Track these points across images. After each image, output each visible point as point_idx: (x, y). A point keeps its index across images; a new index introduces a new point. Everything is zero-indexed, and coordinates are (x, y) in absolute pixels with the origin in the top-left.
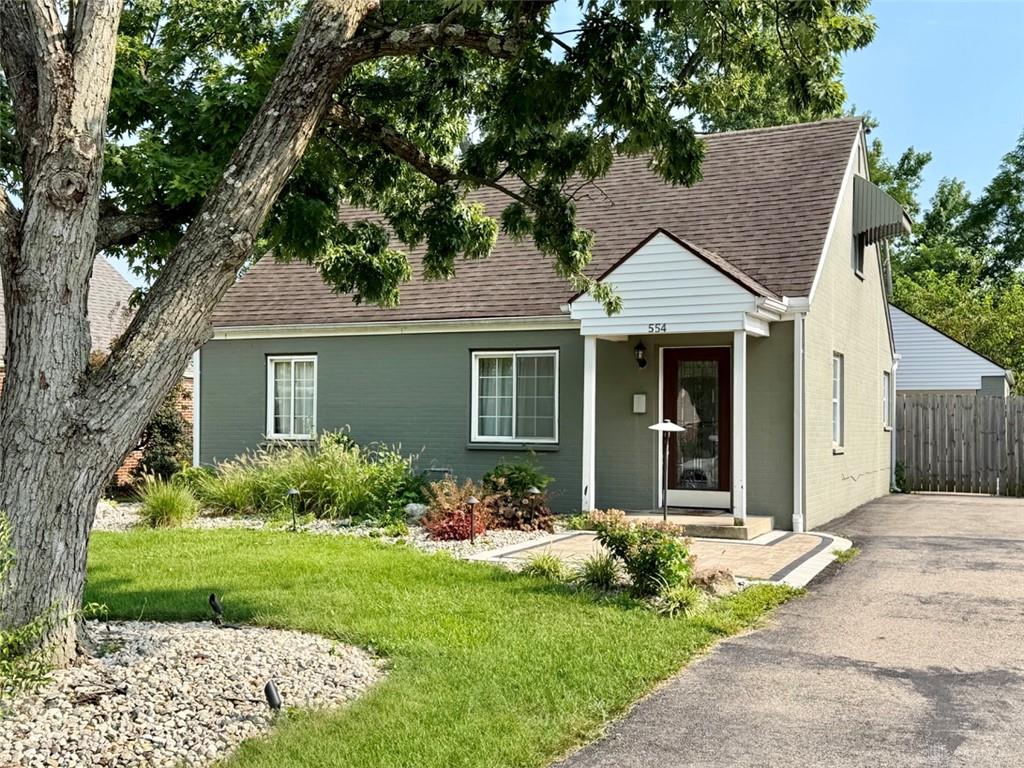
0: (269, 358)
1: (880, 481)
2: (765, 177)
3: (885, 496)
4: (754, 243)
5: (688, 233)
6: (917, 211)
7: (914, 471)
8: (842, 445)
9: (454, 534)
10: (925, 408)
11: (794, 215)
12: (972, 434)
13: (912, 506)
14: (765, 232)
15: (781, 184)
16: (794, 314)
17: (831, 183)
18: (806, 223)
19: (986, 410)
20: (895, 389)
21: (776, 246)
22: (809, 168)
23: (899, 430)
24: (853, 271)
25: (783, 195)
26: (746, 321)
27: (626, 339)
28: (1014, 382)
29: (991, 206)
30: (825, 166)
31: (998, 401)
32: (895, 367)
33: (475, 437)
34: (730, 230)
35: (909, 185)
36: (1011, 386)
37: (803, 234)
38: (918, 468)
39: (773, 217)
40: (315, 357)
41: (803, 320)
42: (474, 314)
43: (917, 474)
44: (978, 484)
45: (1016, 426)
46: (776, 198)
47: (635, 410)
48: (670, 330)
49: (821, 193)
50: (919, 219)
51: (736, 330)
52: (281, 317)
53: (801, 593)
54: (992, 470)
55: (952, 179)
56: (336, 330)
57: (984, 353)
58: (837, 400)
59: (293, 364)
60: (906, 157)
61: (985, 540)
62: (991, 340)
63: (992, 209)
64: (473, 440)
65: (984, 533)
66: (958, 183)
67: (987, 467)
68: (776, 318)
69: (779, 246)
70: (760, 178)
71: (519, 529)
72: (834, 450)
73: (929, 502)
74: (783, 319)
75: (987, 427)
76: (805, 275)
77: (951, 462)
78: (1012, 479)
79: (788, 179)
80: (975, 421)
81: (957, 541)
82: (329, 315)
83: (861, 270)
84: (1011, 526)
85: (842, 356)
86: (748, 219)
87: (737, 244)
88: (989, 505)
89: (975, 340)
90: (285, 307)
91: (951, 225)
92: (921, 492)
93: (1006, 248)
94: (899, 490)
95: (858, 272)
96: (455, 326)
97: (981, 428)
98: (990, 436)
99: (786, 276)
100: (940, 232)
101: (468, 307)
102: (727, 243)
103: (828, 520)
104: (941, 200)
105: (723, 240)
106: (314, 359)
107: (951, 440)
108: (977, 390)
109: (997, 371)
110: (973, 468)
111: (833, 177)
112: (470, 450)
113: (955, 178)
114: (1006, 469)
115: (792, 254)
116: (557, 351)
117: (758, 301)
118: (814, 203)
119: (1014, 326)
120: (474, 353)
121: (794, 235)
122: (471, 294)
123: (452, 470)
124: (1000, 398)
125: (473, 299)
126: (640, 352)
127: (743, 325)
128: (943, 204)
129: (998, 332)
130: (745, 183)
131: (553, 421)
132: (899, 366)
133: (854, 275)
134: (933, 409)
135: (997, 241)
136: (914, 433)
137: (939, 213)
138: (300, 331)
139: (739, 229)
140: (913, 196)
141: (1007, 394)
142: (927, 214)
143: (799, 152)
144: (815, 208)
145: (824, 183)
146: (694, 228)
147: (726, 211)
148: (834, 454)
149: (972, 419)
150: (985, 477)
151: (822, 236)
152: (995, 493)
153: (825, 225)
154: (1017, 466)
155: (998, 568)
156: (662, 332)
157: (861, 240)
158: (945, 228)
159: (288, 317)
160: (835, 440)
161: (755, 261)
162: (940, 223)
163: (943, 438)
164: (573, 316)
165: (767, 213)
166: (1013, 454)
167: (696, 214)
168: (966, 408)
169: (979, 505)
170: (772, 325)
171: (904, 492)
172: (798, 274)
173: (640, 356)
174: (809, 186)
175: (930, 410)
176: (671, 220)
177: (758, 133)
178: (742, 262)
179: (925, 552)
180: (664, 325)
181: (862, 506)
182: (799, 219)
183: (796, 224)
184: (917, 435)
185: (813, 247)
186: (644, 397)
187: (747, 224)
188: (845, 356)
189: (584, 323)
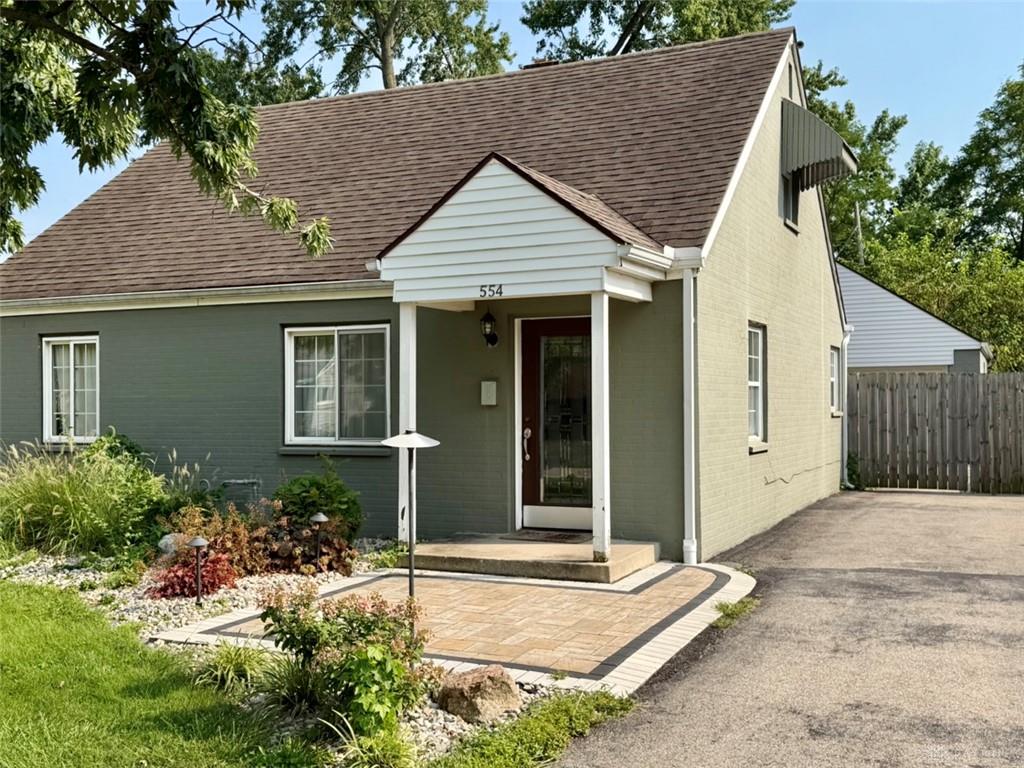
0: (44, 339)
1: (827, 478)
2: (669, 102)
3: (834, 495)
4: (643, 181)
5: (565, 172)
6: (892, 177)
7: (870, 463)
8: (765, 440)
9: (182, 589)
10: (882, 390)
11: (698, 145)
12: (938, 419)
13: (859, 512)
14: (660, 167)
15: (686, 109)
16: (682, 270)
17: (747, 104)
18: (711, 154)
19: (953, 393)
20: (846, 366)
21: (669, 184)
22: (723, 88)
23: (852, 414)
24: (782, 221)
25: (687, 122)
26: (606, 277)
27: (471, 308)
28: (991, 355)
29: (969, 168)
30: (742, 85)
31: (968, 379)
32: (847, 340)
33: (291, 437)
34: (616, 167)
35: (884, 150)
36: (988, 360)
37: (706, 167)
38: (874, 461)
39: (672, 148)
40: (97, 337)
41: (695, 279)
42: (284, 279)
43: (873, 467)
44: (945, 478)
45: (990, 408)
46: (679, 126)
47: (483, 403)
48: (509, 293)
49: (734, 117)
50: (895, 184)
51: (594, 292)
52: (58, 287)
53: (624, 705)
54: (962, 462)
55: (929, 143)
56: (118, 303)
57: (960, 325)
58: (759, 384)
59: (72, 347)
60: (880, 121)
61: (940, 575)
62: (966, 309)
63: (968, 171)
64: (287, 442)
65: (940, 561)
66: (935, 147)
67: (957, 458)
68: (659, 277)
69: (673, 184)
70: (663, 103)
71: (298, 572)
72: (751, 449)
73: (884, 505)
74: (669, 278)
75: (956, 411)
76: (700, 218)
77: (913, 454)
78: (986, 472)
79: (695, 103)
80: (941, 404)
81: (900, 578)
82: (114, 284)
83: (795, 221)
84: (978, 545)
85: (764, 328)
86: (641, 152)
87: (621, 184)
88: (956, 509)
89: (948, 309)
90: (67, 275)
91: (927, 191)
92: (879, 489)
93: (985, 212)
94: (852, 486)
95: (789, 222)
96: (262, 295)
97: (948, 412)
98: (959, 421)
99: (678, 221)
100: (916, 199)
101: (281, 270)
102: (610, 182)
103: (741, 540)
104: (917, 166)
105: (606, 179)
106: (95, 339)
107: (913, 427)
108: (949, 366)
109: (972, 344)
110: (939, 458)
111: (751, 98)
112: (284, 455)
113: (932, 142)
114: (979, 460)
115: (689, 194)
116: (387, 326)
117: (620, 250)
118: (724, 129)
119: (992, 294)
120: (287, 330)
121: (694, 169)
122: (288, 254)
123: (261, 482)
124: (972, 375)
125: (290, 260)
126: (488, 326)
127: (602, 285)
128: (920, 169)
129: (974, 300)
130: (643, 110)
131: (384, 415)
132: (851, 340)
133: (782, 225)
134: (891, 389)
135: (976, 204)
136: (869, 419)
137: (915, 178)
138: (76, 304)
139: (627, 165)
140: (887, 161)
141: (983, 369)
142: (903, 180)
143: (713, 72)
144: (724, 135)
145: (738, 106)
146: (574, 165)
147: (615, 144)
148: (751, 453)
149: (938, 402)
150: (954, 470)
151: (729, 169)
152: (965, 489)
153: (734, 156)
154: (992, 456)
155: (950, 639)
156: (497, 296)
157: (793, 183)
158: (921, 194)
159: (66, 286)
160: (757, 434)
161: (641, 204)
162: (916, 189)
163: (903, 425)
164: (384, 277)
165: (665, 144)
166: (987, 442)
167: (579, 149)
168: (931, 388)
169: (944, 508)
170: (655, 285)
171: (858, 488)
172: (693, 219)
173: (488, 330)
174: (721, 109)
175: (888, 392)
176: (548, 157)
177: (668, 52)
178: (624, 205)
179: (851, 602)
180: (501, 286)
181: (797, 514)
182: (702, 150)
183: (698, 156)
184: (873, 422)
185: (716, 184)
186: (493, 385)
187: (639, 158)
188: (768, 328)
189: (397, 286)
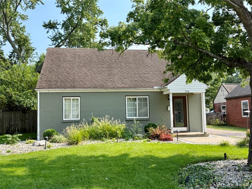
0: (63, 98)
40: (79, 97)
47: (168, 110)
48: (190, 92)
51: (203, 92)
52: (67, 86)
56: (87, 90)
59: (72, 99)
116: (147, 97)
156: (188, 92)
159: (70, 86)
189: (170, 90)
